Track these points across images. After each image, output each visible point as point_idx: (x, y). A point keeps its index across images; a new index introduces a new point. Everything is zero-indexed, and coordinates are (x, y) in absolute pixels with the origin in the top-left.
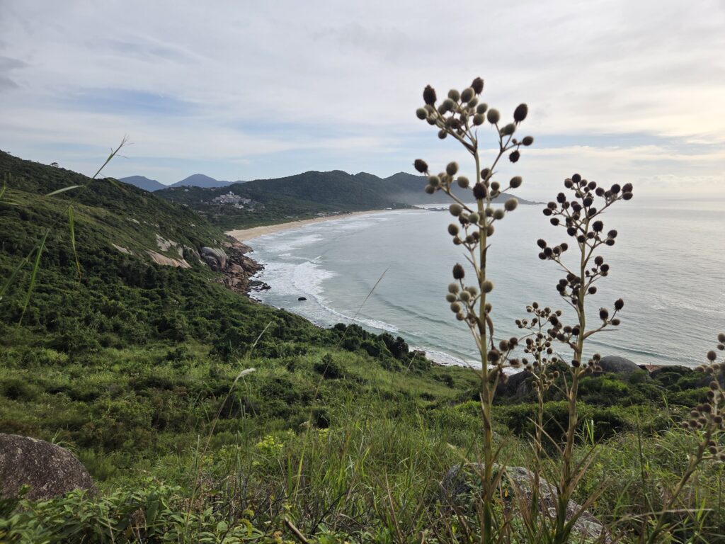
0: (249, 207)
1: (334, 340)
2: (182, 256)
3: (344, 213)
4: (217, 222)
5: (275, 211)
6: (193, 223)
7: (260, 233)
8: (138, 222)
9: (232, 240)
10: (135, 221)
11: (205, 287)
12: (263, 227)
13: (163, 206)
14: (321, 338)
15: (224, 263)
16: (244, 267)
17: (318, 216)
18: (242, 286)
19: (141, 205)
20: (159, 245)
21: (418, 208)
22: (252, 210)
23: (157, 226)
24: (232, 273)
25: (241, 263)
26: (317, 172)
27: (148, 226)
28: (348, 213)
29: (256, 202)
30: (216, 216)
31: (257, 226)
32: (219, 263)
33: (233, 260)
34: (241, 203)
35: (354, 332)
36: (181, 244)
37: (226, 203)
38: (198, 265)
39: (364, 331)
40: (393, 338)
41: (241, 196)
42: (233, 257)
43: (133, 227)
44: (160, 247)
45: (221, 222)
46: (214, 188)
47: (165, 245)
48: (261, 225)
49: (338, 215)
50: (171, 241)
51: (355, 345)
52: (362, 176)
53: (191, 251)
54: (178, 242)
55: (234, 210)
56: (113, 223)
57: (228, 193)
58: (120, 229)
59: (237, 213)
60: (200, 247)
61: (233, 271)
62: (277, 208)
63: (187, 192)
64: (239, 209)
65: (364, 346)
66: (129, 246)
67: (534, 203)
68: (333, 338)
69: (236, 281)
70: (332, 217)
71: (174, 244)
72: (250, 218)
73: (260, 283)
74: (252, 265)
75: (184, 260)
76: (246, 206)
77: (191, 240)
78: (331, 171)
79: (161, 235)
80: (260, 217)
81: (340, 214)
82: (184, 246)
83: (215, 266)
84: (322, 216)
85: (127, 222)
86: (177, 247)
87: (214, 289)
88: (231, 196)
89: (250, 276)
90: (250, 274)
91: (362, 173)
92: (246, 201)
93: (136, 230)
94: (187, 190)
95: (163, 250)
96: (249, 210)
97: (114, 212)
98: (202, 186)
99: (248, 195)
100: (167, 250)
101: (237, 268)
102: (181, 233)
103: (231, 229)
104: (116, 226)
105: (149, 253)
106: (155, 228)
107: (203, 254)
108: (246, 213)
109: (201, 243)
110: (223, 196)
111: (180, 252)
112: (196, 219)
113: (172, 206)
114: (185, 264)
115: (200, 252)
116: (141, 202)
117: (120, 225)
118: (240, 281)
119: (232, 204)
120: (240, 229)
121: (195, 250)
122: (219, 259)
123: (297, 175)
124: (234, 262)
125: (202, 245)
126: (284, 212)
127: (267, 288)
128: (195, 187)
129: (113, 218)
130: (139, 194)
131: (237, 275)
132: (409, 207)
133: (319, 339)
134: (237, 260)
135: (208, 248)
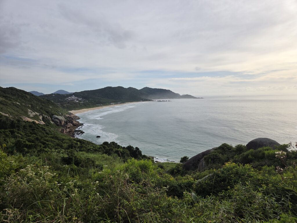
0: (81, 102)
1: (100, 150)
2: (42, 119)
3: (122, 103)
4: (65, 107)
5: (92, 103)
6: (51, 106)
7: (84, 111)
8: (19, 104)
9: (71, 114)
10: (18, 103)
11: (45, 130)
12: (86, 109)
13: (37, 99)
14: (93, 149)
15: (63, 123)
16: (73, 124)
17: (111, 104)
18: (71, 132)
19: (26, 99)
20: (29, 114)
21: (153, 101)
22: (82, 103)
23: (30, 106)
24: (67, 127)
25: (72, 123)
26: (111, 87)
27: (25, 106)
28: (124, 103)
29: (84, 100)
30: (65, 105)
31: (83, 109)
32: (61, 123)
33: (68, 121)
34: (77, 100)
35: (113, 146)
36: (41, 114)
37: (71, 100)
38: (49, 123)
39: (119, 145)
40: (133, 148)
41: (77, 97)
42: (68, 120)
43: (16, 106)
44: (29, 115)
45: (67, 107)
46: (66, 94)
47: (32, 114)
48: (85, 108)
49: (119, 104)
50: (36, 113)
51: (111, 152)
52: (130, 88)
53: (46, 117)
54: (40, 113)
55: (74, 103)
56: (5, 103)
57: (72, 96)
58: (8, 106)
59: (75, 104)
60: (51, 116)
61: (68, 126)
62: (93, 102)
63: (54, 96)
64: (76, 102)
65: (117, 152)
66: (10, 113)
67: (199, 98)
68: (100, 149)
69: (68, 130)
70: (117, 105)
71: (38, 114)
72: (80, 106)
73: (79, 131)
74: (77, 123)
75: (42, 121)
76: (80, 101)
77: (47, 112)
78: (117, 86)
79: (31, 110)
80: (85, 105)
81: (120, 103)
82: (43, 115)
83: (58, 124)
84: (113, 104)
85: (13, 103)
86: (39, 115)
87: (50, 132)
88: (73, 97)
89: (76, 128)
90: (76, 127)
91: (130, 87)
92: (80, 99)
93: (17, 107)
94: (54, 95)
95: (31, 116)
96: (81, 103)
97: (7, 99)
98: (61, 94)
99: (81, 97)
100: (33, 116)
101: (70, 125)
102: (42, 109)
103: (71, 110)
104: (6, 105)
105: (21, 117)
106: (29, 106)
107: (53, 119)
108: (79, 104)
109: (52, 114)
110: (70, 97)
111: (41, 118)
112: (53, 105)
113: (42, 100)
114: (42, 123)
115: (51, 118)
116: (26, 97)
117: (8, 105)
118: (70, 130)
119: (74, 100)
120: (75, 110)
121: (49, 117)
122: (60, 121)
123: (103, 88)
124: (68, 122)
125: (53, 115)
126: (96, 103)
127: (82, 132)
128: (58, 94)
129: (5, 102)
130: (26, 94)
131: (69, 128)
132: (150, 100)
133: (92, 149)
134: (70, 121)
135: (56, 116)
